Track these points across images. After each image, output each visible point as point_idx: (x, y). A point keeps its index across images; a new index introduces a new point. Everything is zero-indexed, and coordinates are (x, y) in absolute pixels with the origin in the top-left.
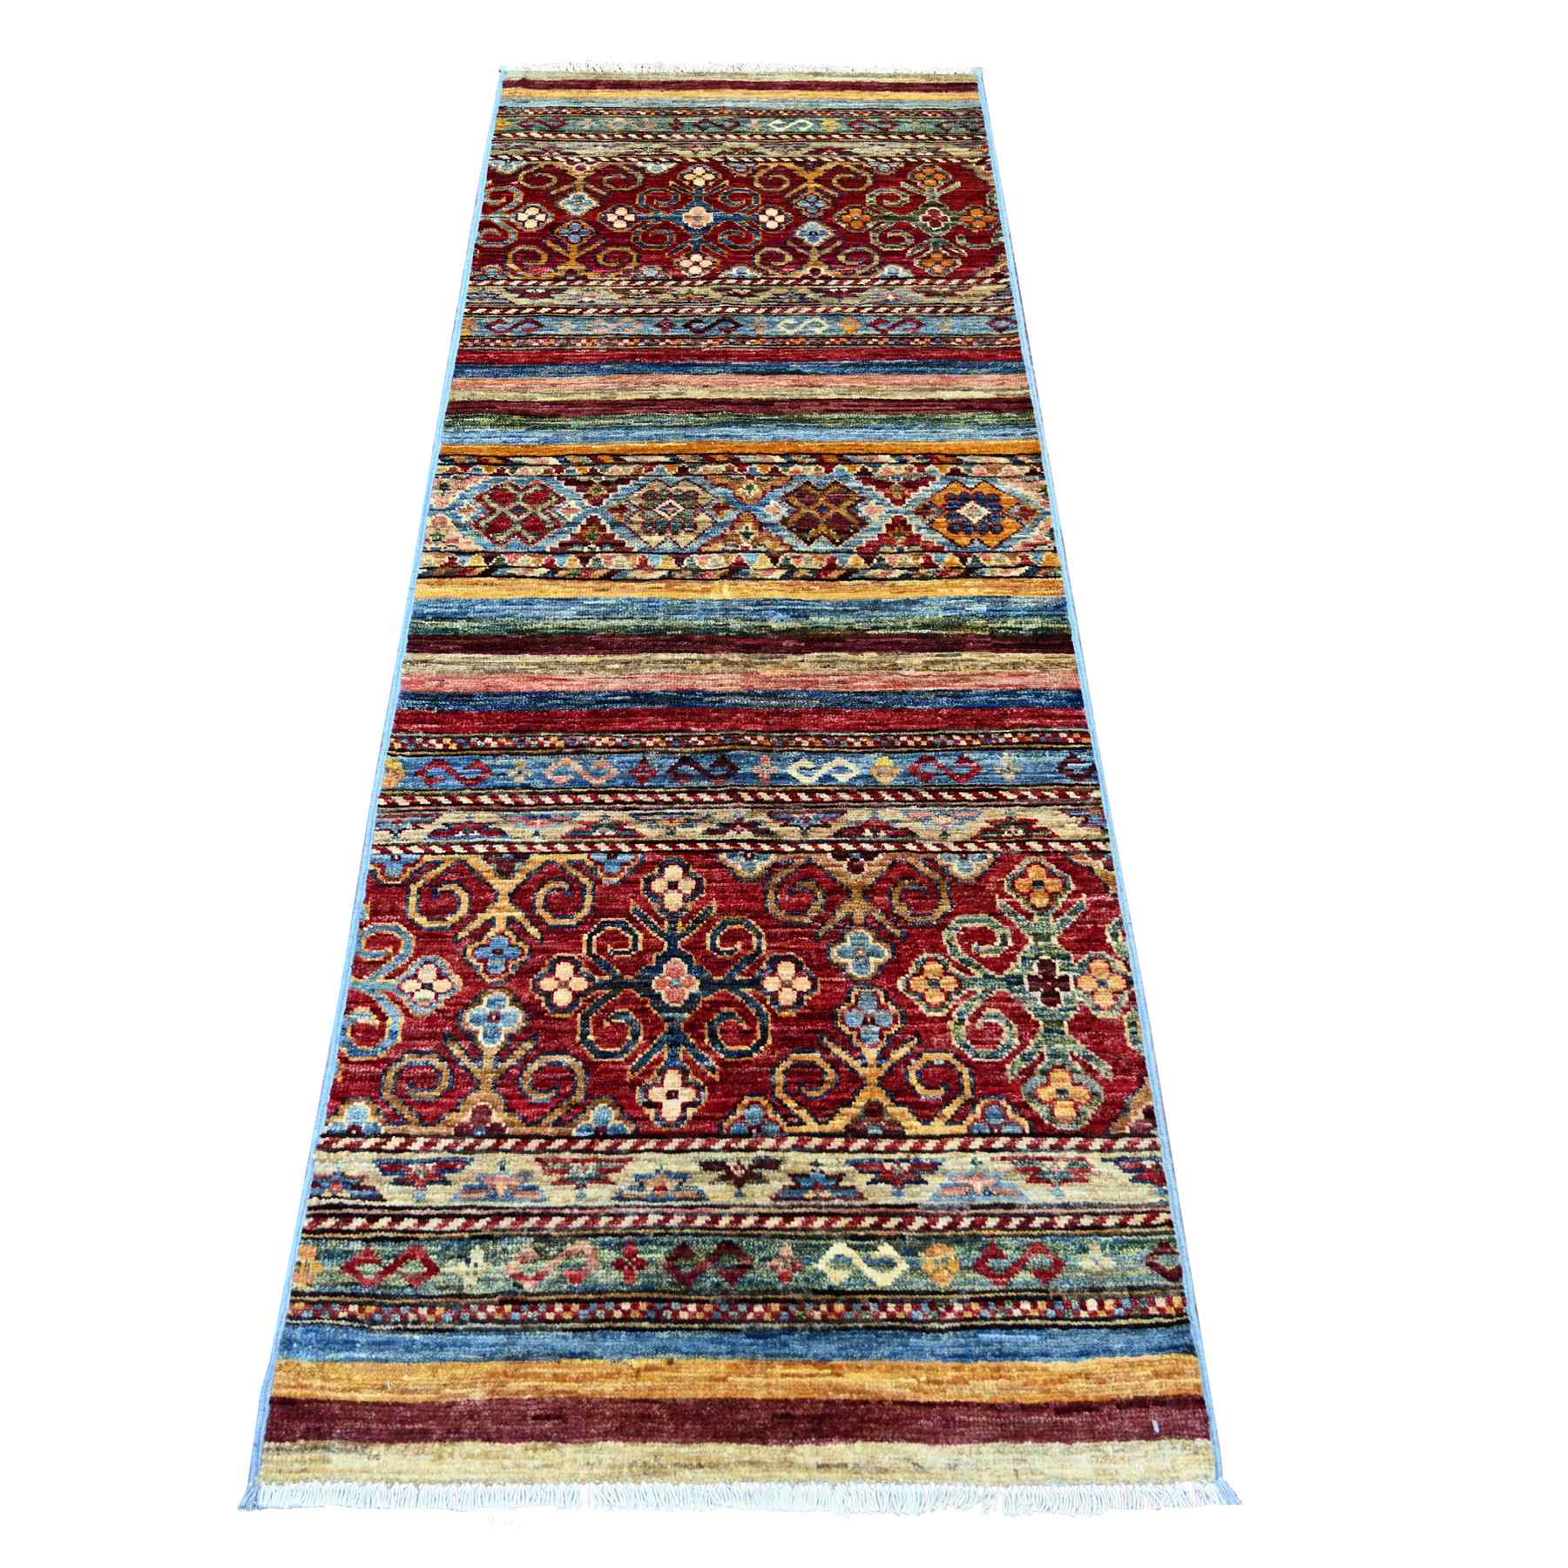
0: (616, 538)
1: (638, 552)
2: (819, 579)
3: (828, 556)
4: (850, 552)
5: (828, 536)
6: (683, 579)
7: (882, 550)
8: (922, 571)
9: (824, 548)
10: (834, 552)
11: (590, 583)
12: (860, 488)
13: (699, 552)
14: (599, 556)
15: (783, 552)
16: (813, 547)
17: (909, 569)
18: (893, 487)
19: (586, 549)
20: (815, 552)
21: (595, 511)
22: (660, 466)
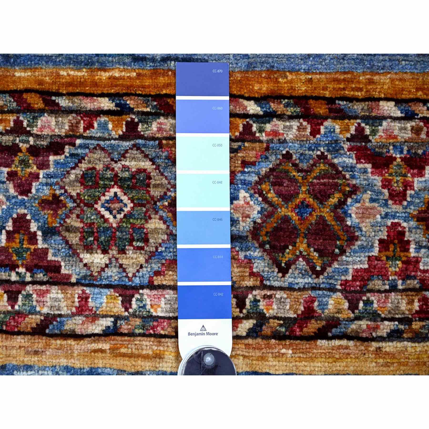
0: (50, 257)
1: (78, 283)
2: (292, 337)
3: (306, 295)
4: (333, 290)
5: (308, 260)
6: (131, 334)
7: (370, 286)
8: (416, 325)
9: (302, 281)
10: (314, 288)
11: (19, 340)
12: (352, 168)
13: (151, 286)
14: (29, 288)
15: (253, 288)
16: (289, 279)
17: (400, 321)
18: (393, 168)
19: (14, 277)
20: (290, 289)
21: (23, 204)
22: (103, 119)
